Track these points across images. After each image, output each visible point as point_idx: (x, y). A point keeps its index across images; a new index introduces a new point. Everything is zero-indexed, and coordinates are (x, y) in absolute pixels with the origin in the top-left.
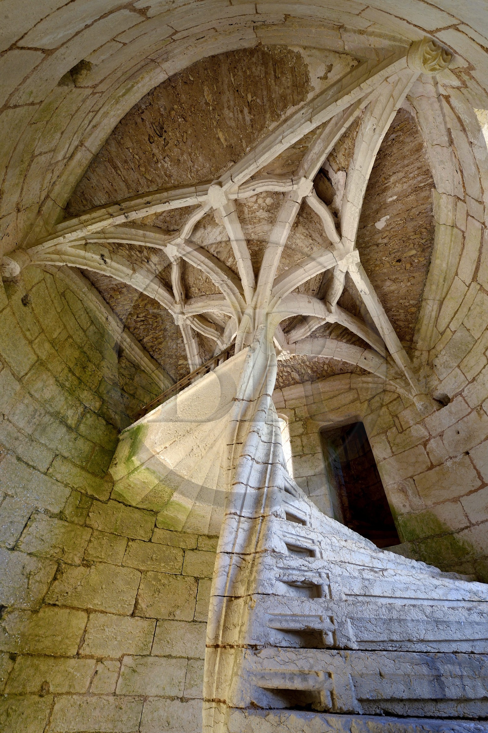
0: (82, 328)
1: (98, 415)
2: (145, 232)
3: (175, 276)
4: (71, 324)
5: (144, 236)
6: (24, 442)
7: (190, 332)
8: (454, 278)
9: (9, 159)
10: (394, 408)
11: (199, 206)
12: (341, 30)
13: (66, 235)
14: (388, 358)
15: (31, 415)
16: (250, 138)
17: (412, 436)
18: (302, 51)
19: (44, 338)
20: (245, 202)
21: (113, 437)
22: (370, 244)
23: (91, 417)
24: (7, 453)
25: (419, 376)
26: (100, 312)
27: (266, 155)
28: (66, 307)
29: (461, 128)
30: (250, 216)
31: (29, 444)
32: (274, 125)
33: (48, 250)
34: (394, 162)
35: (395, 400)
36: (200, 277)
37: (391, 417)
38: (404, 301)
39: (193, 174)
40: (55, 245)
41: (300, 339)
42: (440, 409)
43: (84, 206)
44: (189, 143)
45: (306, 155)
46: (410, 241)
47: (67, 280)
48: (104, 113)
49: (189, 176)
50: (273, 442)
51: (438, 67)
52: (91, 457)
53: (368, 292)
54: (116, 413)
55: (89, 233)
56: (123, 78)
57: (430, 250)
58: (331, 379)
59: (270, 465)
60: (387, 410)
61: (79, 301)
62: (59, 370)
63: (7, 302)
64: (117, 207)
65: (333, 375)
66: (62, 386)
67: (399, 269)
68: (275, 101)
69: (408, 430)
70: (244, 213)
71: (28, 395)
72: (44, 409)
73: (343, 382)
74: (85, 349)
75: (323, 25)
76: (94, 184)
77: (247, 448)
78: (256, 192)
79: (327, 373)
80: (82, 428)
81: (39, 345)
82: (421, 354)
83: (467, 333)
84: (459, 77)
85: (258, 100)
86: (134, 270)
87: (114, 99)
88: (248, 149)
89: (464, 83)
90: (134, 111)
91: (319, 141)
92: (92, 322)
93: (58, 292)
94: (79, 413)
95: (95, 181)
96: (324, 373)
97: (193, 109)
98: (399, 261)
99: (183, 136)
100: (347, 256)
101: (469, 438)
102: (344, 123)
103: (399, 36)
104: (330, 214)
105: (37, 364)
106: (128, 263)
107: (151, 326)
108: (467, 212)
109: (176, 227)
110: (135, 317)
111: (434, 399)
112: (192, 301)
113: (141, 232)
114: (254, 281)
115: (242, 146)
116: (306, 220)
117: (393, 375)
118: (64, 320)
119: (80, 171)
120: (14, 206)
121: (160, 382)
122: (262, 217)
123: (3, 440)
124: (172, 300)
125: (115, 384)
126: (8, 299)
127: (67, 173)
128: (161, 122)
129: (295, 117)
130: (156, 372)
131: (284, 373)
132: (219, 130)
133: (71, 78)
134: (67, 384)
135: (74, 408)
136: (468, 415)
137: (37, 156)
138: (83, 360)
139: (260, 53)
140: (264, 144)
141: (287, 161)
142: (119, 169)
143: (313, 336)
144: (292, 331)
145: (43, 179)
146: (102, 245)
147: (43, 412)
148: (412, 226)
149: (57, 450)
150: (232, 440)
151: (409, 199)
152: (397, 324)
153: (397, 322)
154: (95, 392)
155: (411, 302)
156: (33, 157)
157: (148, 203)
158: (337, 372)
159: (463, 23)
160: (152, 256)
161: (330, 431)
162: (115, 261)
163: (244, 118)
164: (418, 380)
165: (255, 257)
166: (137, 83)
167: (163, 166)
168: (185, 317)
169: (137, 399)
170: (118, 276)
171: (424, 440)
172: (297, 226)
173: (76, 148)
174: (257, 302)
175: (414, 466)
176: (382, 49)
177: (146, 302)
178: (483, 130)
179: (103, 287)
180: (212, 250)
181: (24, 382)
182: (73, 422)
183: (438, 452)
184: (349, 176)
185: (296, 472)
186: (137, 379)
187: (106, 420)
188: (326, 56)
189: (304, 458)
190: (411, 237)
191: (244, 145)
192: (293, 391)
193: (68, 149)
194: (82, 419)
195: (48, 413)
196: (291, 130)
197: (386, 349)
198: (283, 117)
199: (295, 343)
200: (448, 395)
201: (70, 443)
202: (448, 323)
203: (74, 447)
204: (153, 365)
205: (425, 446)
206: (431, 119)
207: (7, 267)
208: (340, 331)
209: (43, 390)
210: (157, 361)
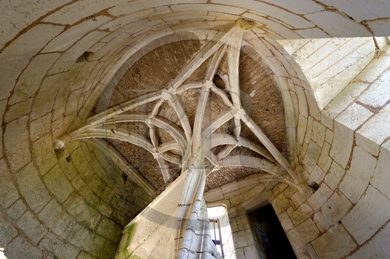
0: (103, 168)
1: (110, 219)
2: (134, 115)
3: (152, 134)
4: (96, 166)
5: (134, 117)
6: (60, 245)
7: (163, 161)
8: (299, 115)
9: (56, 95)
10: (288, 194)
11: (159, 100)
12: (206, 21)
13: (91, 123)
14: (275, 163)
15: (67, 226)
16: (179, 68)
17: (303, 212)
18: (194, 32)
19: (80, 177)
20: (182, 94)
21: (118, 233)
22: (249, 104)
23: (105, 221)
24: (48, 254)
25: (296, 172)
26: (114, 157)
27: (186, 74)
28: (94, 158)
29: (275, 49)
30: (185, 100)
31: (63, 246)
32: (188, 61)
33: (82, 132)
34: (250, 67)
35: (287, 188)
36: (165, 132)
37: (287, 200)
38: (276, 130)
39: (155, 87)
40: (86, 129)
41: (224, 157)
42: (314, 192)
43: (102, 108)
44: (151, 74)
45: (207, 71)
46: (270, 100)
47: (95, 144)
48: (109, 68)
49: (153, 88)
50: (203, 234)
51: (248, 28)
52: (104, 249)
53: (254, 128)
54: (121, 216)
55: (104, 120)
56: (115, 54)
57: (282, 103)
58: (248, 178)
59: (201, 254)
60: (283, 195)
61: (102, 154)
62: (87, 194)
63: (57, 161)
64: (118, 106)
65: (248, 175)
66: (88, 204)
67: (268, 114)
68: (187, 52)
69: (299, 208)
70: (182, 99)
71: (66, 213)
72: (75, 220)
73: (254, 179)
74: (104, 179)
75: (198, 21)
76: (107, 98)
77: (184, 243)
78: (185, 90)
79: (244, 174)
80: (99, 229)
81: (76, 182)
82: (294, 158)
83: (315, 144)
84: (262, 29)
85: (179, 53)
86: (130, 134)
87: (113, 62)
88: (179, 72)
89: (266, 31)
90: (124, 65)
91: (211, 64)
92: (110, 163)
93: (89, 151)
94: (98, 220)
95: (108, 96)
96: (243, 175)
97: (151, 61)
98: (267, 110)
99: (148, 72)
100: (238, 112)
101: (338, 211)
102: (219, 55)
103: (230, 19)
104: (225, 94)
105: (74, 193)
106: (126, 131)
107: (142, 160)
108: (294, 83)
109: (150, 110)
110: (134, 157)
111: (309, 186)
112: (162, 145)
113: (132, 115)
114: (191, 131)
115: (176, 71)
116: (214, 98)
117: (281, 172)
118: (92, 165)
119: (99, 94)
120: (62, 114)
121: (149, 192)
122: (191, 100)
123: (46, 246)
124: (151, 146)
125: (122, 197)
126: (58, 160)
127: (92, 95)
128: (137, 68)
129: (196, 57)
130: (147, 186)
131: (220, 178)
132: (164, 67)
133: (85, 59)
134: (92, 202)
135: (95, 217)
136: (332, 195)
137: (73, 91)
138: (103, 186)
139: (176, 35)
140: (185, 70)
141: (199, 74)
142: (120, 90)
143: (231, 154)
144: (219, 153)
145: (79, 100)
146: (113, 124)
147: (74, 222)
148: (269, 93)
149: (82, 247)
150: (178, 235)
151: (263, 81)
152: (276, 143)
153: (275, 142)
154: (109, 204)
155: (280, 130)
156: (70, 93)
157: (134, 102)
158: (250, 173)
159: (249, 10)
160: (140, 125)
161: (253, 212)
162: (119, 131)
163: (175, 61)
164: (297, 175)
165: (191, 119)
166: (123, 55)
167: (140, 85)
168: (159, 154)
169: (135, 205)
170: (121, 138)
171: (311, 214)
172: (210, 101)
173: (97, 84)
174: (193, 142)
175: (309, 234)
176: (225, 25)
177: (139, 148)
178: (284, 48)
179: (115, 144)
180: (169, 119)
181: (64, 206)
182: (94, 226)
183: (322, 223)
184: (229, 76)
185: (236, 244)
186: (135, 192)
187: (115, 222)
188: (205, 32)
189: (239, 233)
190: (270, 98)
191: (177, 71)
192: (227, 187)
193: (92, 86)
194: (100, 223)
195: (78, 223)
196: (195, 62)
197: (273, 157)
198: (192, 57)
199: (222, 160)
200: (317, 182)
201: (90, 241)
202: (303, 140)
203: (93, 243)
204: (145, 182)
205: (312, 218)
206: (260, 47)
207: (57, 144)
208: (246, 150)
209: (76, 208)
210: (147, 179)
